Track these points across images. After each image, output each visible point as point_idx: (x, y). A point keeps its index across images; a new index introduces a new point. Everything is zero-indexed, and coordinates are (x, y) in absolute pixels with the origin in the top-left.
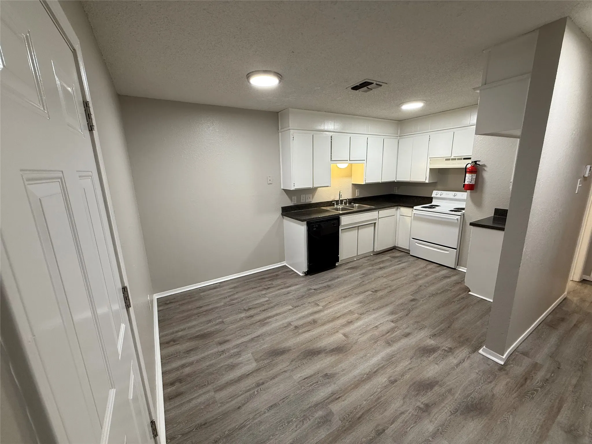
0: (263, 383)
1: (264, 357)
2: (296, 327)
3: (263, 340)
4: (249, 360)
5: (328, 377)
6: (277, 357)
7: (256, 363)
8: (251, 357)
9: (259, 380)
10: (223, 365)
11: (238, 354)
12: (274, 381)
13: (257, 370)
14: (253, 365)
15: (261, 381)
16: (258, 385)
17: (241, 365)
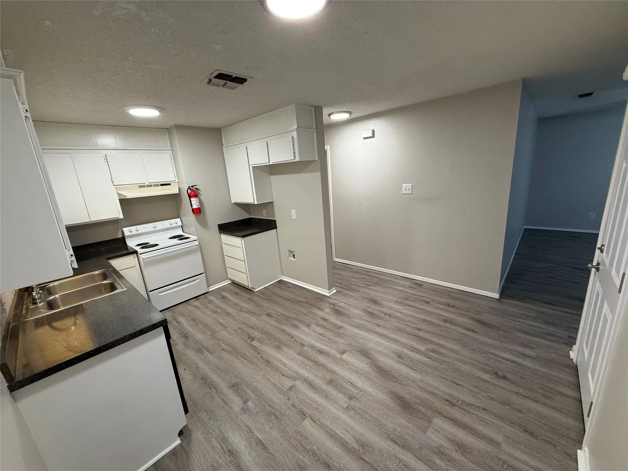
0: (447, 400)
1: (419, 414)
2: (351, 398)
3: (396, 430)
4: (436, 430)
5: (399, 356)
6: (409, 401)
7: (432, 419)
8: (431, 430)
9: (449, 406)
10: (470, 463)
11: (439, 452)
12: (436, 392)
13: (440, 413)
14: (438, 421)
15: (446, 403)
16: (453, 405)
17: (449, 436)
